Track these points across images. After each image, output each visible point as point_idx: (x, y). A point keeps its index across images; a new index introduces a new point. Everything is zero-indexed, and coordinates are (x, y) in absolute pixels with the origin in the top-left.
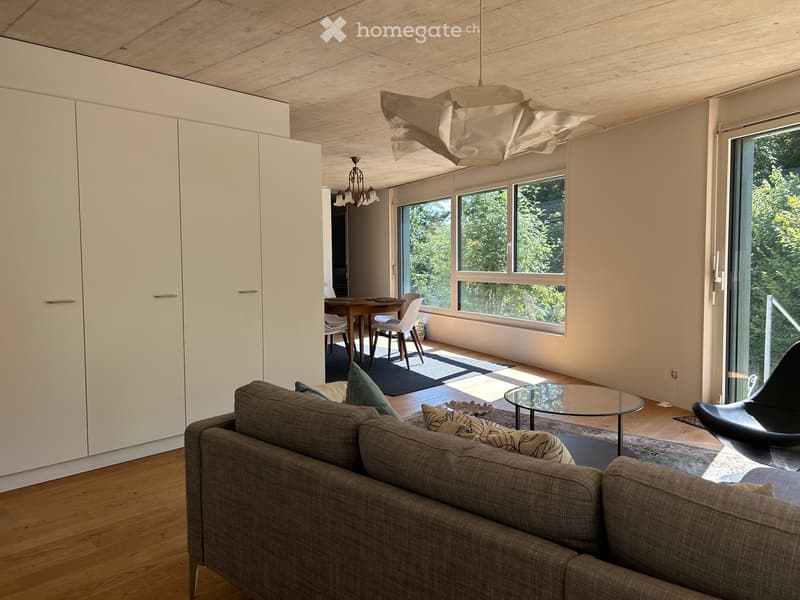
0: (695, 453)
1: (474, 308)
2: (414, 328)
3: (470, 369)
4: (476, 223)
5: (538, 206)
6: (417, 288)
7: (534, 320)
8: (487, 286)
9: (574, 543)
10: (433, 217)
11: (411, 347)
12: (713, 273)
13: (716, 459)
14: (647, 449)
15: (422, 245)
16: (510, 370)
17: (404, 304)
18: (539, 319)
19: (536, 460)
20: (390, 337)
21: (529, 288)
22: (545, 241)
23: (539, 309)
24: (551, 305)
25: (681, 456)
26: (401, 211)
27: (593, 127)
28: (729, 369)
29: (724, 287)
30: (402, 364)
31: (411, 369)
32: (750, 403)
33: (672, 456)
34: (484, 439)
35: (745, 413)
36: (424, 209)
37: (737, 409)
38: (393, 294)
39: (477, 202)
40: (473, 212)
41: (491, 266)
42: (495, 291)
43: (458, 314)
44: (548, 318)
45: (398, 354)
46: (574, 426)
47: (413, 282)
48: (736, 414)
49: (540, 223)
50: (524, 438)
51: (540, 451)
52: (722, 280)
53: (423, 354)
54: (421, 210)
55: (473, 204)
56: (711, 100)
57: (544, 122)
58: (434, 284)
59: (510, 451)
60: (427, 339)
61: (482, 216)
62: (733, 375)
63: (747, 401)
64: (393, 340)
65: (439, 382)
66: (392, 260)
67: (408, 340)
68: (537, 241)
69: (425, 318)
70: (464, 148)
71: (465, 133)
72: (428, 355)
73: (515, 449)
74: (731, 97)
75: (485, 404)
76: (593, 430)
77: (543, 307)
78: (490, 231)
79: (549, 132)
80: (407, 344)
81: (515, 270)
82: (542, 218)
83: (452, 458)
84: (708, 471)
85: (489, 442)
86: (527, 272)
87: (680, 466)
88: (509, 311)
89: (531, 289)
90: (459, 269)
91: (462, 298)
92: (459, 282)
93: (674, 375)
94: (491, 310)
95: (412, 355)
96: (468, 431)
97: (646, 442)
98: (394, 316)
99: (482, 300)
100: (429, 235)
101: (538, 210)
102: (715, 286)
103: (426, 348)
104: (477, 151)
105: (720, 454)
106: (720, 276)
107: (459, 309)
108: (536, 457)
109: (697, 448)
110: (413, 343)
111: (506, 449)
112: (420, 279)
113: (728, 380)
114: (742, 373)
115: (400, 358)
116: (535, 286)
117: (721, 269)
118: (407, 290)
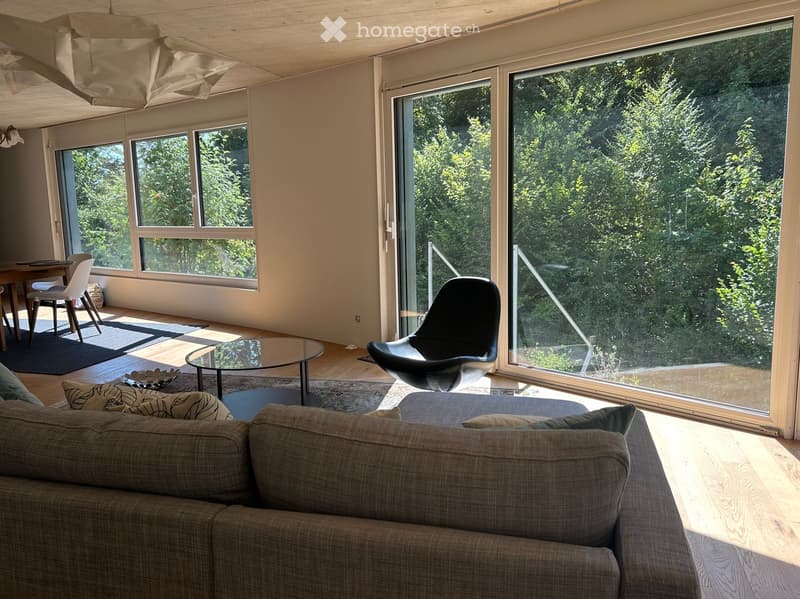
0: (374, 388)
1: (165, 266)
2: (86, 293)
3: (158, 334)
4: (158, 172)
5: (226, 155)
6: (92, 248)
7: (232, 276)
8: (177, 242)
9: (224, 497)
10: (113, 165)
11: (83, 317)
12: (385, 222)
13: (390, 390)
14: (333, 390)
15: (100, 197)
16: (203, 330)
17: (71, 266)
18: (238, 275)
19: (189, 421)
20: (55, 306)
21: (224, 244)
22: (239, 193)
23: (237, 265)
24: (249, 260)
25: (362, 392)
26: (60, 157)
27: (268, 75)
28: (401, 308)
29: (394, 236)
30: (74, 337)
31: (84, 341)
32: (413, 337)
33: (355, 394)
34: (133, 409)
35: (409, 346)
36: (101, 154)
37: (404, 344)
38: (58, 255)
39: (159, 149)
40: (154, 159)
41: (180, 219)
42: (187, 248)
43: (142, 274)
44: (247, 273)
45: (69, 326)
46: (265, 379)
47: (84, 242)
48: (402, 349)
49: (231, 174)
50: (176, 401)
51: (193, 411)
52: (393, 229)
53: (101, 323)
54: (96, 155)
55: (154, 151)
56: (376, 59)
57: (185, 64)
58: (114, 242)
59: (162, 417)
60: (106, 306)
61: (165, 165)
62: (405, 314)
63: (411, 336)
64: (58, 310)
65: (121, 353)
66: (54, 215)
67: (80, 309)
68: (229, 193)
69: (103, 282)
70: (92, 85)
71: (92, 66)
72: (107, 323)
73: (168, 414)
74: (397, 57)
75: (172, 370)
76: (284, 380)
77: (241, 262)
78: (176, 182)
79: (194, 76)
80: (77, 313)
81: (203, 224)
82: (233, 169)
83: (91, 436)
84: (383, 403)
85: (140, 412)
86: (221, 225)
87: (361, 401)
88: (205, 268)
89: (227, 244)
90: (140, 224)
91: (146, 256)
92: (141, 239)
93: (358, 320)
94: (184, 269)
95: (86, 325)
96: (117, 404)
97: (333, 385)
98: (59, 281)
99: (173, 259)
100: (108, 186)
101: (228, 159)
102: (387, 235)
103: (103, 316)
104: (111, 90)
105: (393, 386)
106: (390, 226)
107: (143, 269)
108: (189, 419)
109: (375, 383)
110: (86, 312)
111: (158, 416)
112: (96, 236)
113: (401, 319)
114: (411, 310)
115: (71, 330)
116: (231, 241)
117: (391, 220)
118: (78, 250)
